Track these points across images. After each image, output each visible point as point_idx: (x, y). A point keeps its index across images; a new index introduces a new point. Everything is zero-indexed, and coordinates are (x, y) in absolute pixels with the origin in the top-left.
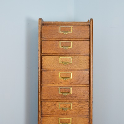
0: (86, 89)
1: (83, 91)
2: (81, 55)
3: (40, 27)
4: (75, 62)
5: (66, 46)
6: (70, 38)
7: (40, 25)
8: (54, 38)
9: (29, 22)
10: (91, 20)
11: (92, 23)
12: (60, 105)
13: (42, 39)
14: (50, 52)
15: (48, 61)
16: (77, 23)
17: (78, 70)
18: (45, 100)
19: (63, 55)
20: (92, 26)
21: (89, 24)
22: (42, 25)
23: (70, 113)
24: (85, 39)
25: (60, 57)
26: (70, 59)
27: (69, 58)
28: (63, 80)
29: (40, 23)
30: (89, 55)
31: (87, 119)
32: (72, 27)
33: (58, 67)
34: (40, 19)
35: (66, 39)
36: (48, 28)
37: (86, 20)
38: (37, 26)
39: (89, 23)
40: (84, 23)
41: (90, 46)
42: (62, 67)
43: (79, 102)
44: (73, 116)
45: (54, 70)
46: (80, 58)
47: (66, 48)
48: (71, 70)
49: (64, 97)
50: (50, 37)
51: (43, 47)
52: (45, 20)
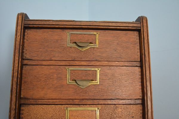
2: (121, 102)
3: (19, 31)
5: (84, 78)
7: (19, 28)
8: (53, 59)
11: (145, 24)
16: (110, 24)
19: (77, 102)
20: (145, 30)
22: (26, 28)
25: (69, 109)
27: (92, 111)
29: (20, 21)
32: (97, 34)
35: (83, 63)
39: (139, 25)
40: (127, 25)
46: (121, 110)
50: (42, 58)
51: (25, 82)
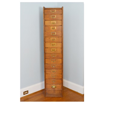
0: (61, 33)
1: (60, 33)
4: (57, 23)
6: (55, 14)
8: (49, 14)
9: (40, 8)
10: (63, 7)
12: (52, 39)
13: (45, 14)
14: (47, 19)
15: (47, 23)
16: (57, 8)
17: (58, 26)
18: (46, 37)
21: (62, 9)
22: (45, 9)
23: (55, 41)
24: (60, 14)
25: (51, 21)
26: (55, 22)
28: (52, 30)
30: (62, 20)
31: (61, 44)
32: (55, 10)
33: (51, 25)
34: (44, 7)
35: (53, 14)
36: (47, 10)
37: (61, 7)
38: (42, 10)
41: (62, 17)
42: (52, 25)
43: (58, 37)
44: (56, 42)
45: (49, 26)
46: (59, 21)
47: (53, 18)
48: (55, 26)
49: (52, 36)
50: (47, 14)
51: (45, 17)
52: (46, 7)
